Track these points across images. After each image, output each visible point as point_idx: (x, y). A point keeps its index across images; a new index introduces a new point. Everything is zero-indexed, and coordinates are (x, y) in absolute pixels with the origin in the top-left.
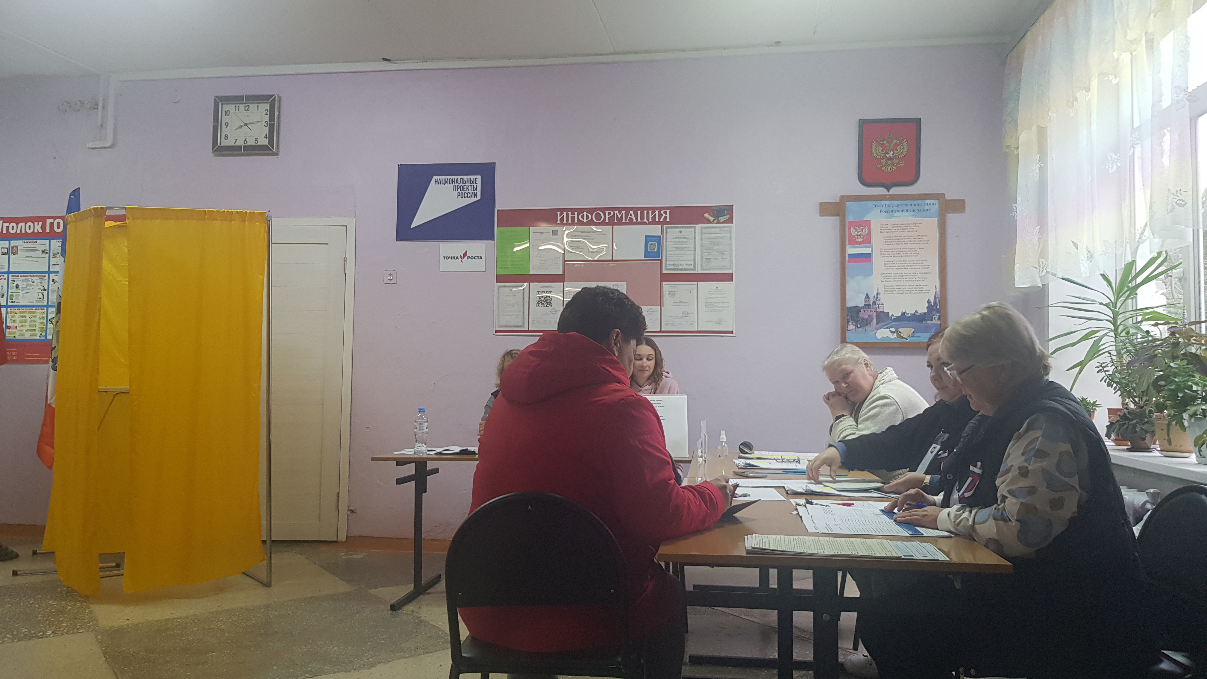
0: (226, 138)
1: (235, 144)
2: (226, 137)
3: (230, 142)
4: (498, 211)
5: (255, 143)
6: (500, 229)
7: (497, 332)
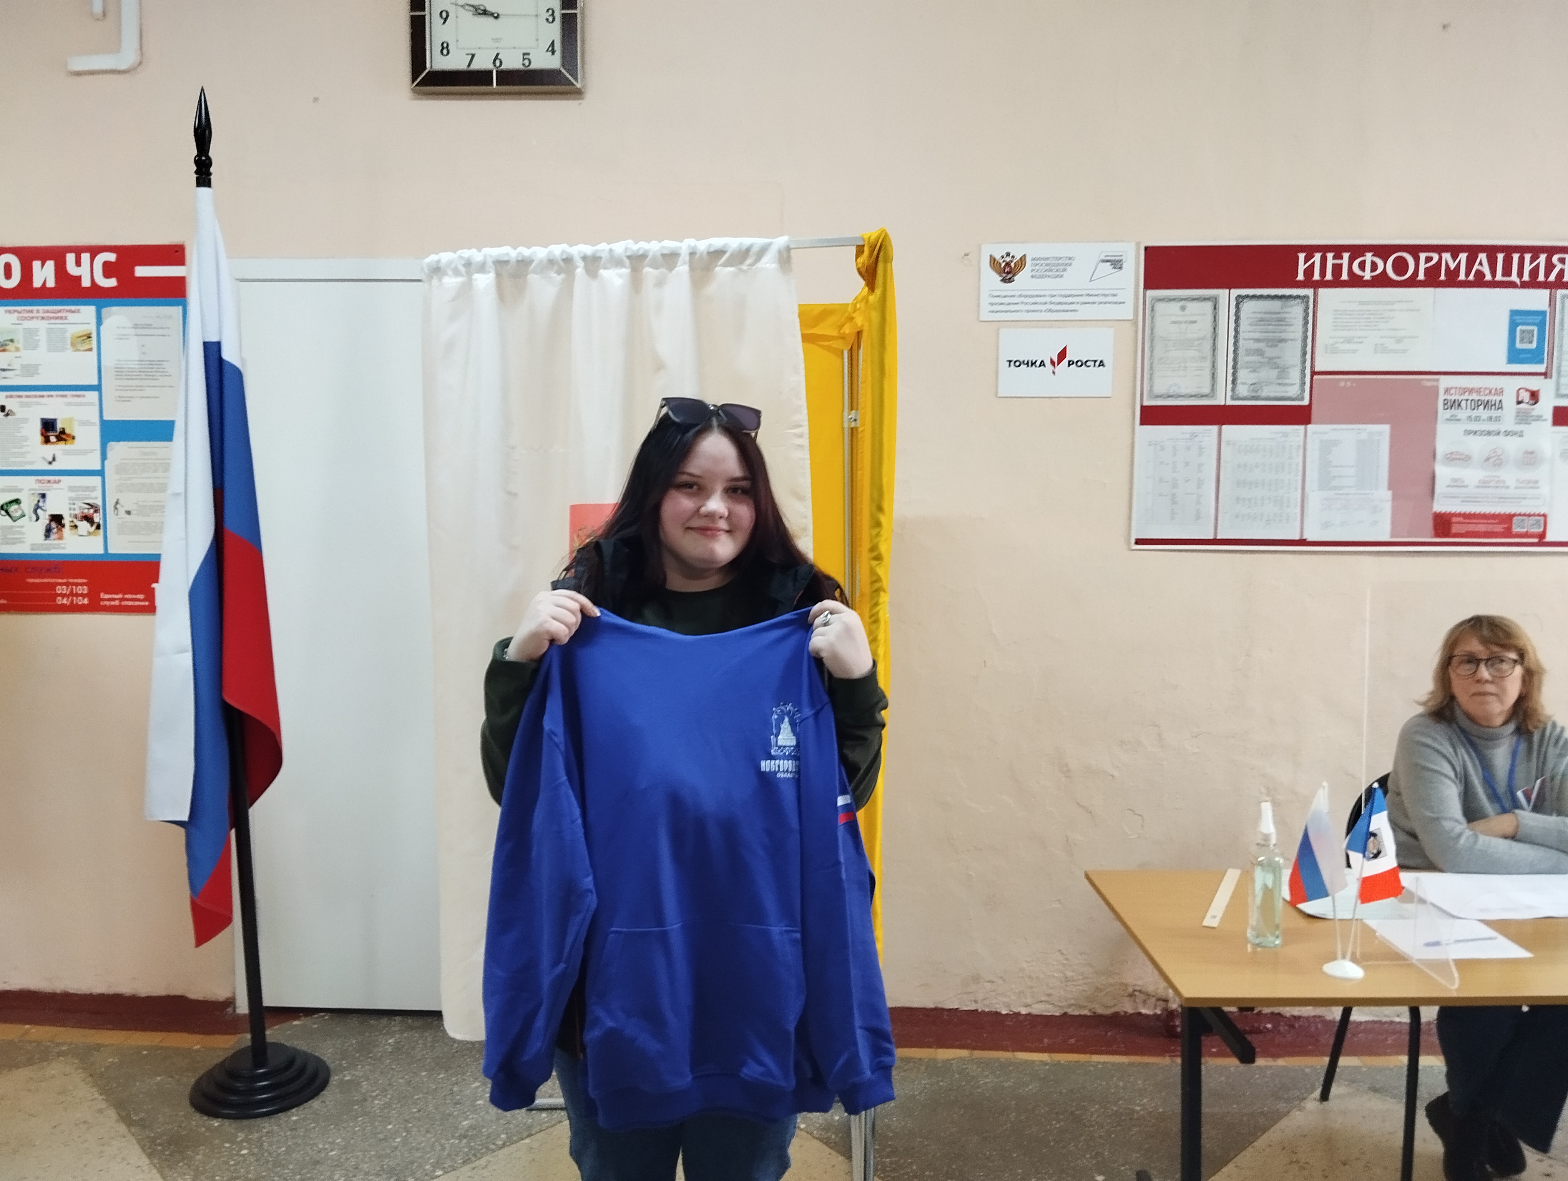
0: (445, 51)
1: (469, 65)
2: (445, 48)
3: (455, 62)
4: (1146, 248)
5: (524, 64)
6: (1151, 293)
7: (1138, 542)
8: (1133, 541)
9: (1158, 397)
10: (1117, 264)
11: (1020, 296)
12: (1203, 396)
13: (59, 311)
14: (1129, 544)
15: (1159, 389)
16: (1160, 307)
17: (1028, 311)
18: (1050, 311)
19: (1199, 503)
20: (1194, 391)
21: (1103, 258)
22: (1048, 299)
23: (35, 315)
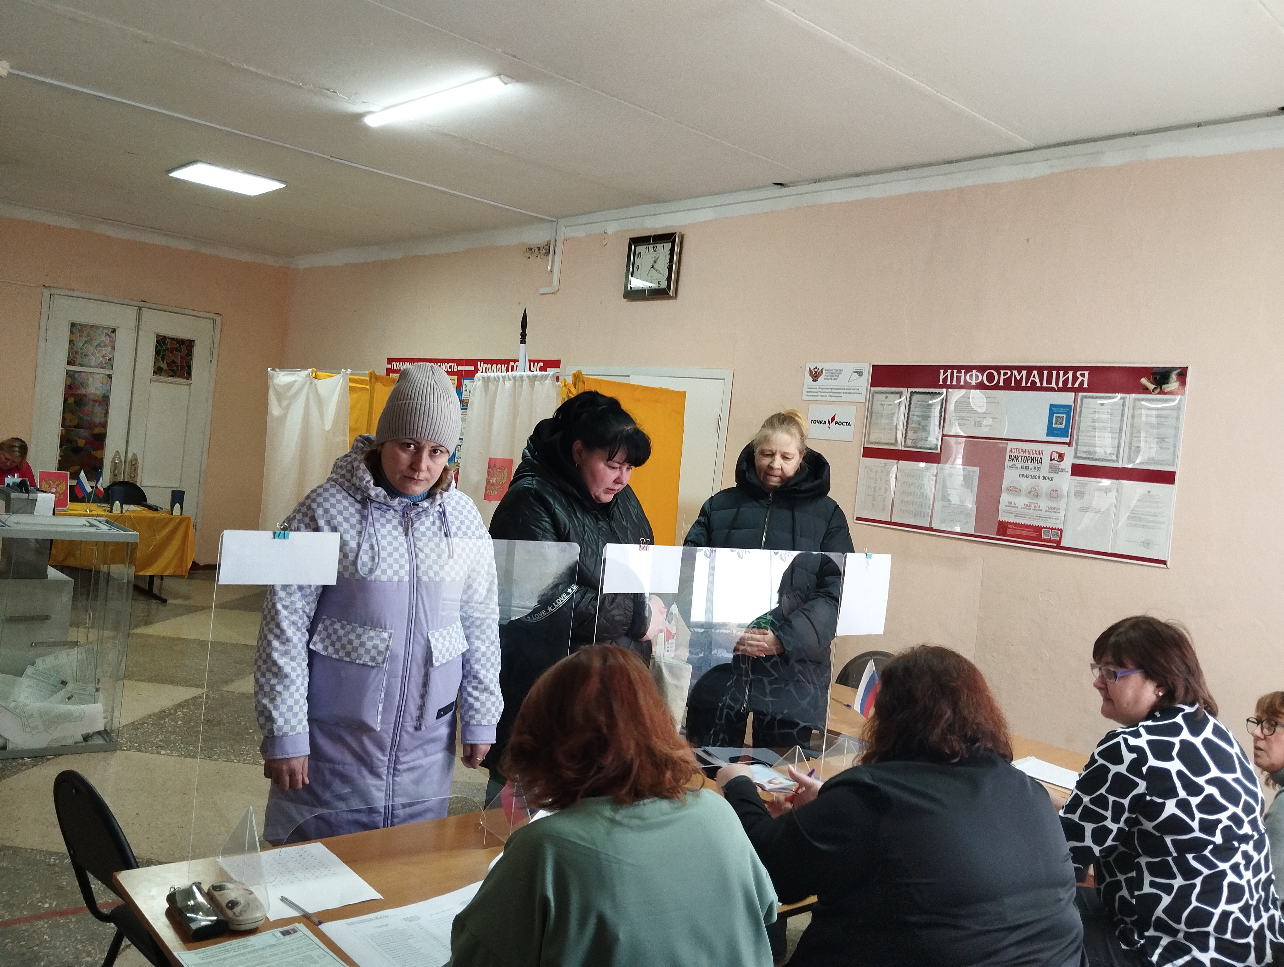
4: (873, 366)
5: (656, 287)
6: (873, 389)
7: (858, 519)
9: (872, 443)
10: (860, 374)
11: (819, 388)
12: (892, 444)
15: (872, 439)
16: (876, 396)
17: (821, 396)
18: (830, 396)
19: (884, 501)
20: (887, 441)
21: (855, 370)
22: (830, 390)
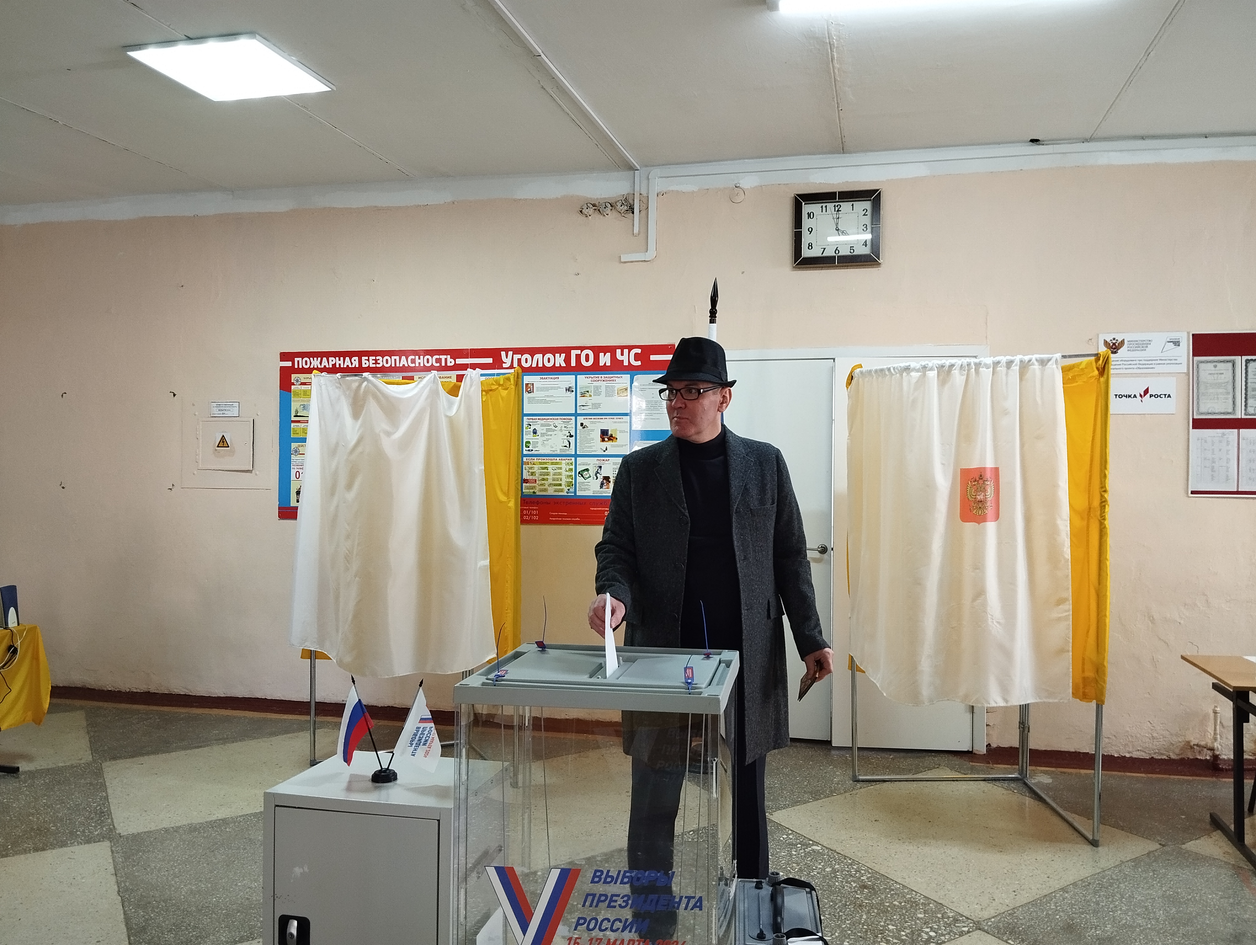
0: (810, 247)
1: (822, 254)
3: (815, 252)
4: (1193, 335)
5: (851, 252)
6: (1197, 359)
7: (1193, 492)
8: (1190, 492)
9: (1202, 414)
10: (1177, 343)
11: (1122, 360)
12: (1228, 413)
13: (612, 377)
14: (1187, 493)
15: (1203, 409)
16: (1202, 366)
17: (1126, 369)
18: (1139, 368)
19: (1227, 471)
20: (1223, 411)
21: (1168, 340)
22: (1138, 362)
23: (600, 379)
